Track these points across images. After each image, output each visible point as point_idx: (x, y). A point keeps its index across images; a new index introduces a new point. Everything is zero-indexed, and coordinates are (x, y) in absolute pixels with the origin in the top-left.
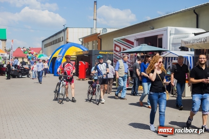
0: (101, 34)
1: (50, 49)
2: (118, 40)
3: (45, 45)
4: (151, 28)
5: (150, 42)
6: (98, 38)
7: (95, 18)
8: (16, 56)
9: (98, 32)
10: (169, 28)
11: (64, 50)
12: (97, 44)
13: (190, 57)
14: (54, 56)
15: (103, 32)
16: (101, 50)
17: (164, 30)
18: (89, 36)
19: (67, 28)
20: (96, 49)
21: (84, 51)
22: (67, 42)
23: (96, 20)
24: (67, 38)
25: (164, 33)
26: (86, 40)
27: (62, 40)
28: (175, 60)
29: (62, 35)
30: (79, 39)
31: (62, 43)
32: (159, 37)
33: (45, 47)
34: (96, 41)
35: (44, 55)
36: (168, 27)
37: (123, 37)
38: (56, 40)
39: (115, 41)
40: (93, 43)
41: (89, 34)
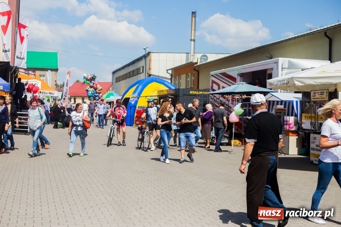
0: (199, 64)
1: (124, 84)
2: (216, 75)
3: (117, 78)
4: (267, 57)
5: (258, 79)
6: (194, 69)
7: (193, 38)
8: (72, 95)
9: (195, 61)
10: (281, 60)
11: (140, 87)
12: (193, 78)
13: (297, 102)
14: (126, 96)
15: (202, 61)
16: (198, 88)
17: (275, 63)
18: (184, 65)
19: (149, 53)
20: (191, 85)
21: (170, 89)
22: (150, 75)
23: (194, 40)
24: (150, 69)
25: (274, 66)
26: (177, 72)
27: (142, 72)
28: (281, 104)
29: (141, 64)
30: (167, 70)
31: (142, 77)
32: (269, 72)
33: (116, 82)
34: (192, 73)
35: (114, 94)
36: (280, 58)
37: (223, 70)
38: (133, 71)
39: (212, 75)
40: (187, 76)
41: (184, 62)
